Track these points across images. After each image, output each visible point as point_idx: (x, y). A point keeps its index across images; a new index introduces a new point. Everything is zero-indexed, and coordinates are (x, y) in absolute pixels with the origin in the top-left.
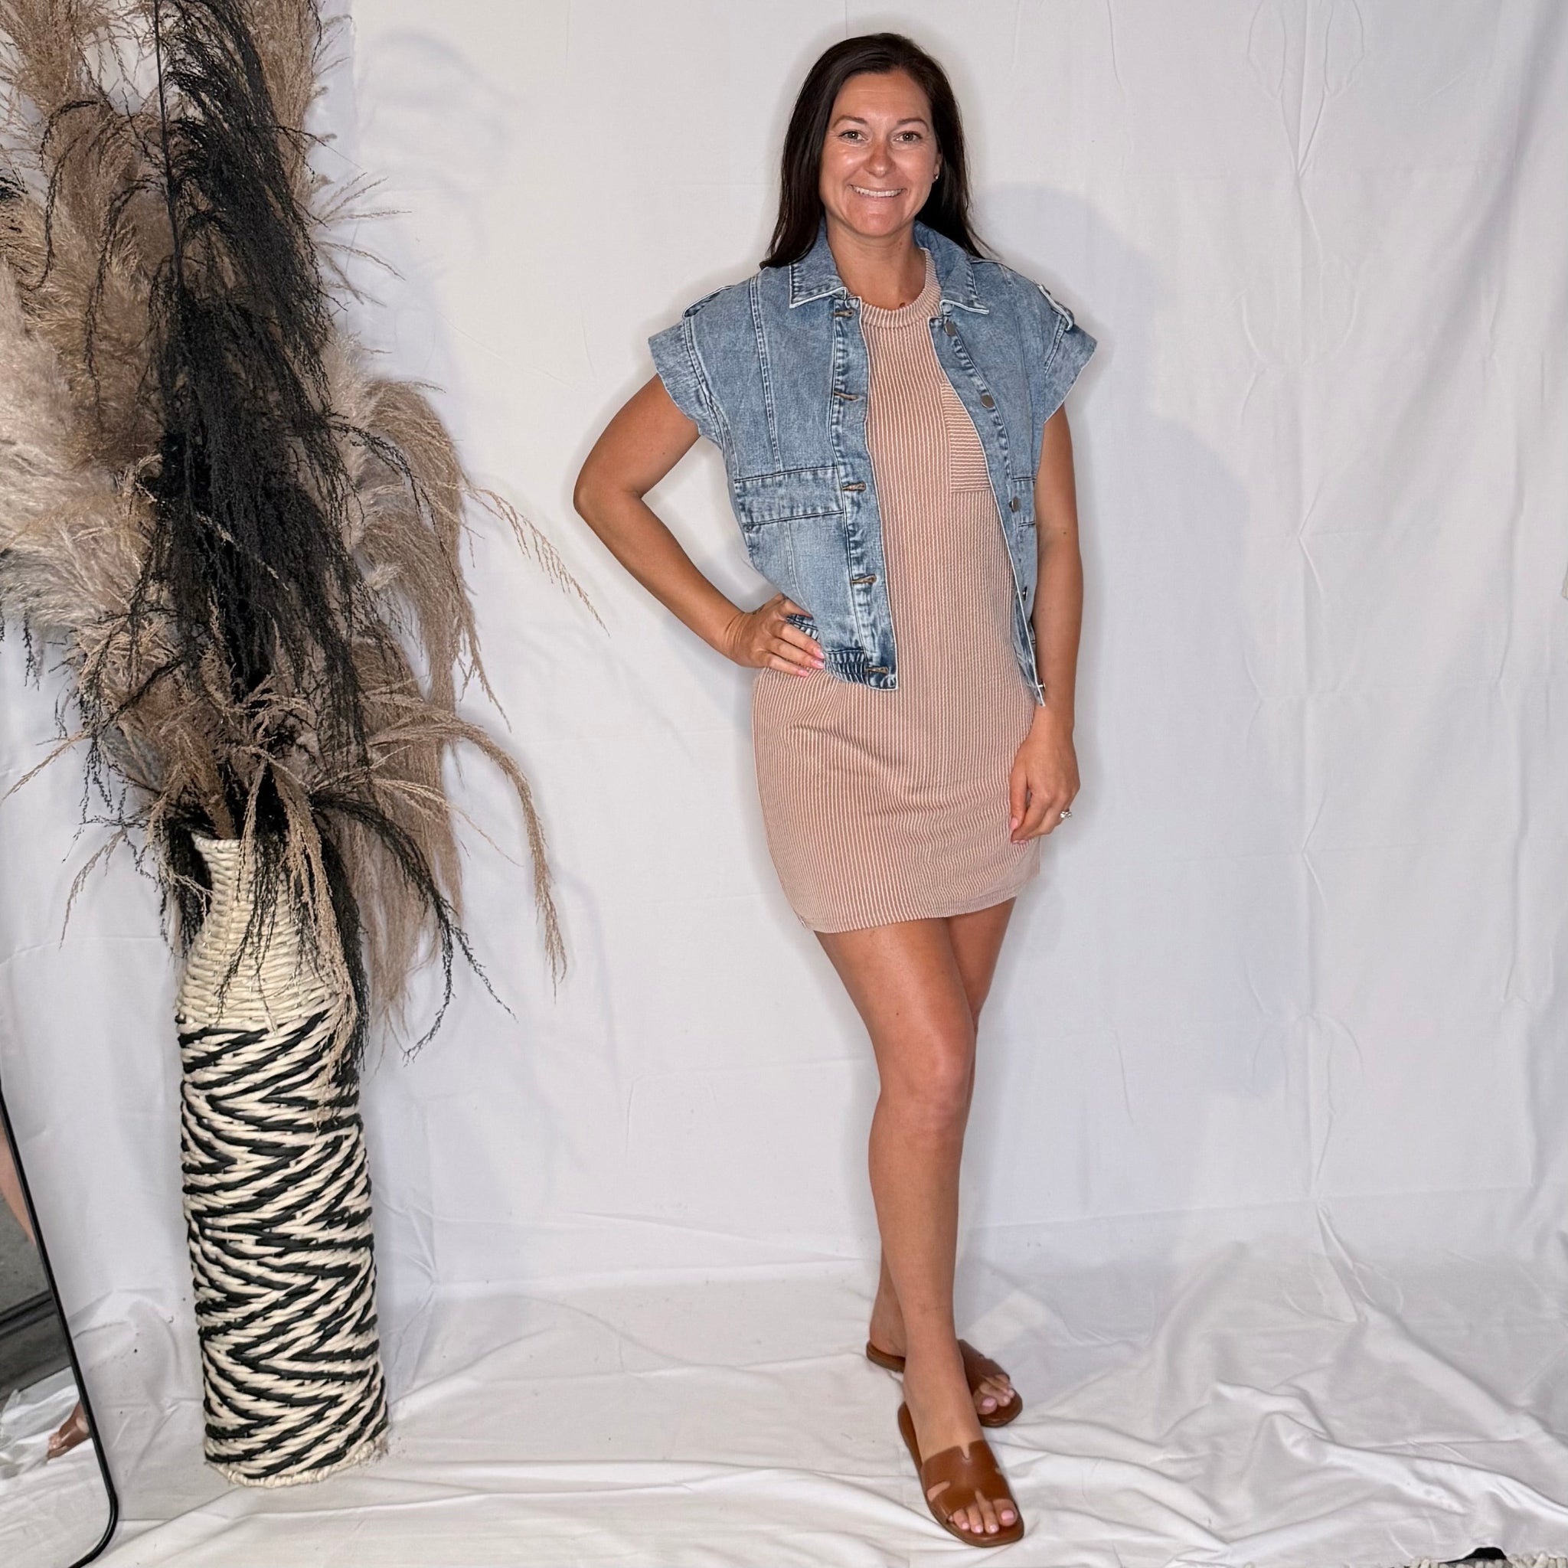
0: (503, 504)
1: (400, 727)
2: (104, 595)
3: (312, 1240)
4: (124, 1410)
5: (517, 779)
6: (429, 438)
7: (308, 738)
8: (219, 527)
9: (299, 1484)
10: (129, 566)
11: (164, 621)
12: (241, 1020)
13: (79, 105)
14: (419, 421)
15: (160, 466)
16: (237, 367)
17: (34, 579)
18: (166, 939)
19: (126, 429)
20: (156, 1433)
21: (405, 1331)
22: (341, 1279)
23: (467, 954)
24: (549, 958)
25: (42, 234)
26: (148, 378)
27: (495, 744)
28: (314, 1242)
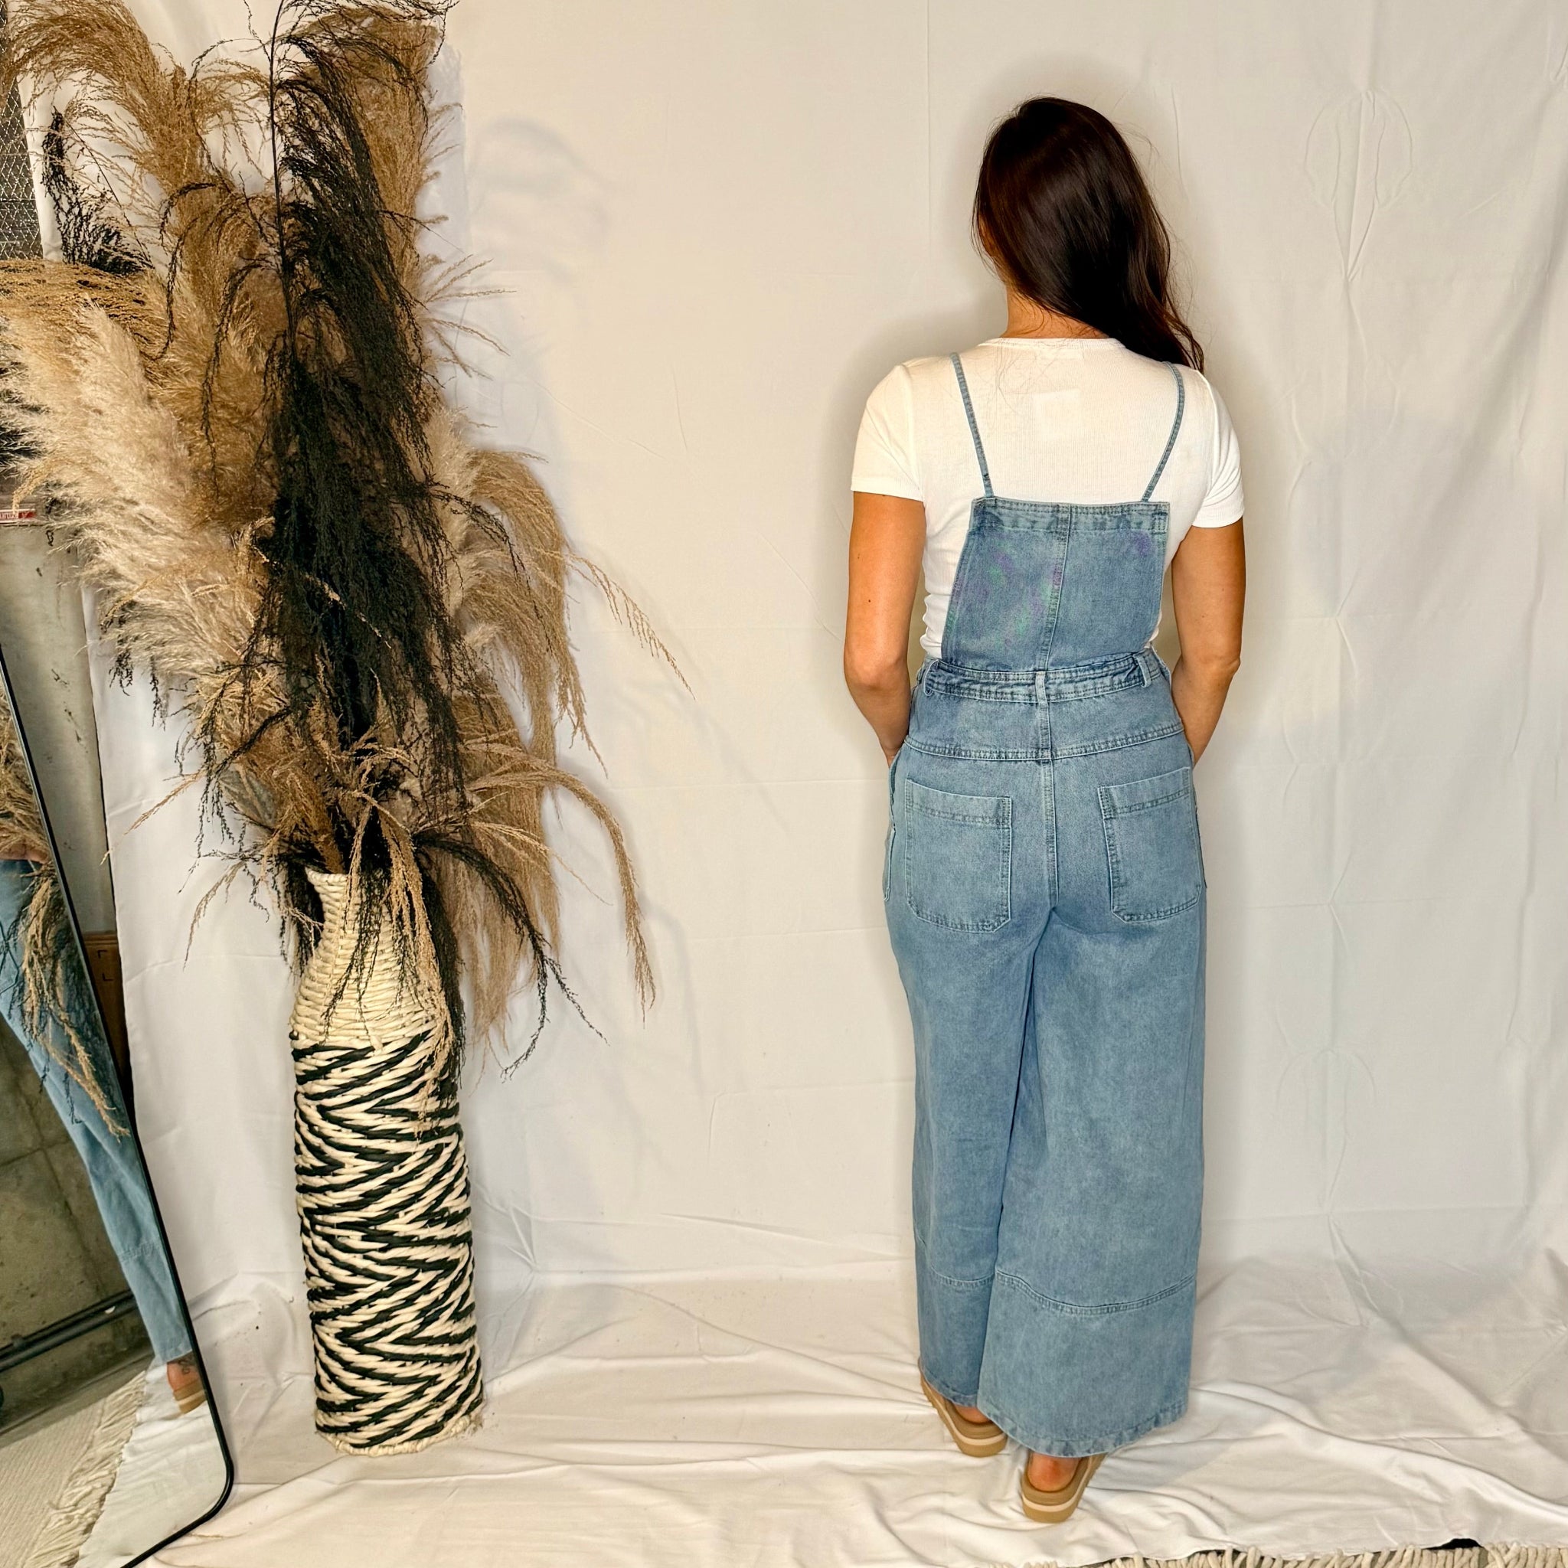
0: (597, 572)
1: (498, 774)
2: (222, 646)
3: (413, 1237)
4: (243, 1381)
5: (609, 824)
6: (530, 506)
7: (411, 783)
8: (326, 587)
9: (400, 1453)
10: (243, 620)
11: (277, 672)
12: (347, 1038)
13: (199, 186)
14: (521, 489)
15: (273, 528)
16: (345, 437)
17: (158, 630)
18: (286, 959)
19: (241, 492)
20: (272, 1404)
21: (505, 1315)
22: (440, 1272)
23: (560, 982)
24: (639, 987)
25: (163, 307)
26: (265, 446)
27: (589, 792)
28: (416, 1239)
